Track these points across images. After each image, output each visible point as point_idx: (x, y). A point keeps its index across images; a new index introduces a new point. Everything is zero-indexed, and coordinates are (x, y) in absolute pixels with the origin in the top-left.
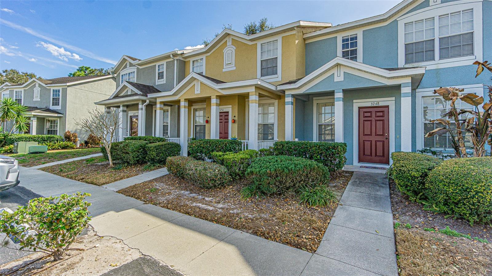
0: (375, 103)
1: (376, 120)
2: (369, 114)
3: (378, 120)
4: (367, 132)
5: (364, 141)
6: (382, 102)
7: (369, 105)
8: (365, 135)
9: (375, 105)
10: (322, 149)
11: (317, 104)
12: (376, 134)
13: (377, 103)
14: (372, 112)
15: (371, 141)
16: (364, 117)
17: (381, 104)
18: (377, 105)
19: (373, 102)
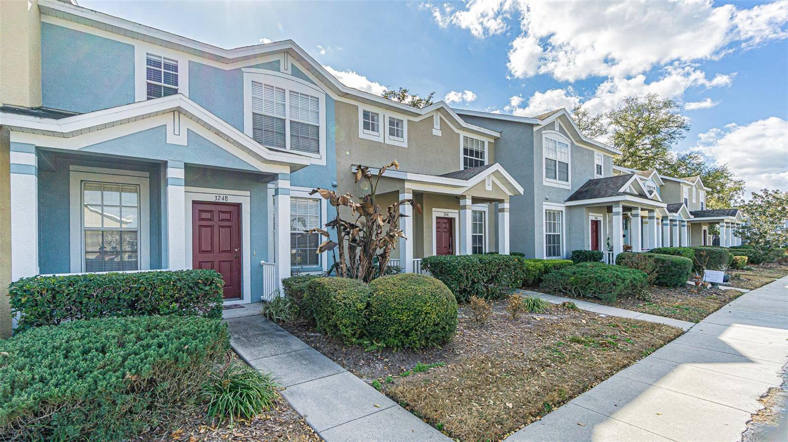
0: (222, 196)
1: (220, 226)
2: (208, 215)
3: (222, 227)
4: (206, 246)
5: (200, 262)
6: (233, 196)
7: (212, 198)
8: (202, 251)
9: (221, 201)
10: (181, 287)
11: (81, 181)
12: (221, 250)
13: (225, 198)
14: (213, 211)
15: (213, 262)
16: (199, 220)
17: (231, 200)
18: (224, 201)
19: (218, 195)
